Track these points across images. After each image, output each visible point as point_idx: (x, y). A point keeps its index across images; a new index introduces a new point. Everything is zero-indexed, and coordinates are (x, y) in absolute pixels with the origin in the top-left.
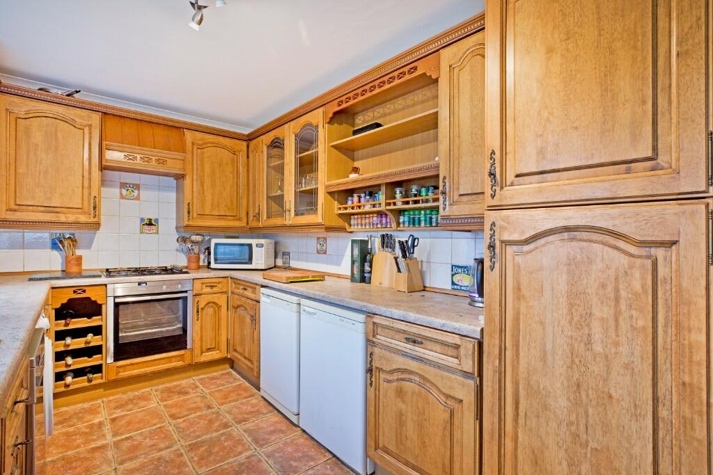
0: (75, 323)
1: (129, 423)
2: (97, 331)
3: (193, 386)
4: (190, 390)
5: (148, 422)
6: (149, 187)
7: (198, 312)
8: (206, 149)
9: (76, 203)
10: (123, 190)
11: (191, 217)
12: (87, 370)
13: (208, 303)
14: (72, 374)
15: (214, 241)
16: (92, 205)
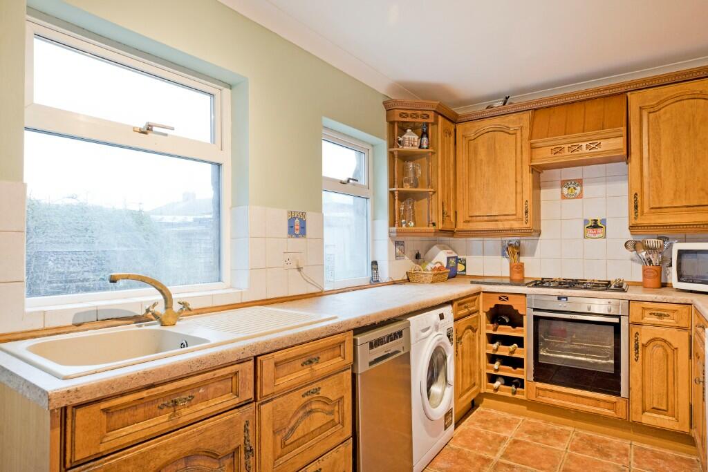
0: (502, 330)
1: (523, 453)
2: (520, 342)
3: (623, 452)
4: (614, 455)
5: (540, 463)
6: (594, 180)
7: (637, 348)
8: (662, 111)
9: (511, 210)
10: (564, 188)
11: (639, 214)
12: (515, 381)
13: (654, 340)
14: (503, 381)
15: (677, 246)
16: (524, 211)
